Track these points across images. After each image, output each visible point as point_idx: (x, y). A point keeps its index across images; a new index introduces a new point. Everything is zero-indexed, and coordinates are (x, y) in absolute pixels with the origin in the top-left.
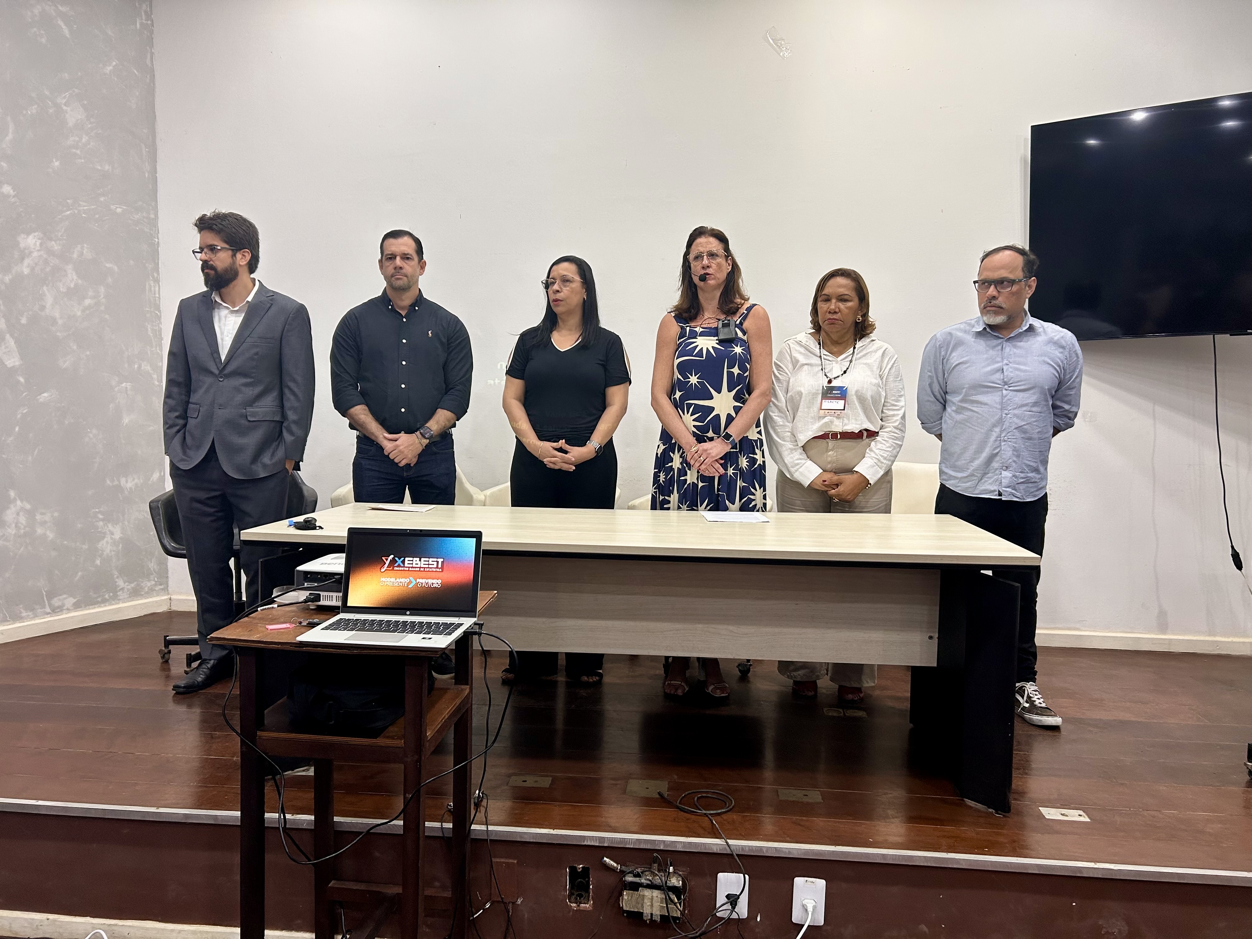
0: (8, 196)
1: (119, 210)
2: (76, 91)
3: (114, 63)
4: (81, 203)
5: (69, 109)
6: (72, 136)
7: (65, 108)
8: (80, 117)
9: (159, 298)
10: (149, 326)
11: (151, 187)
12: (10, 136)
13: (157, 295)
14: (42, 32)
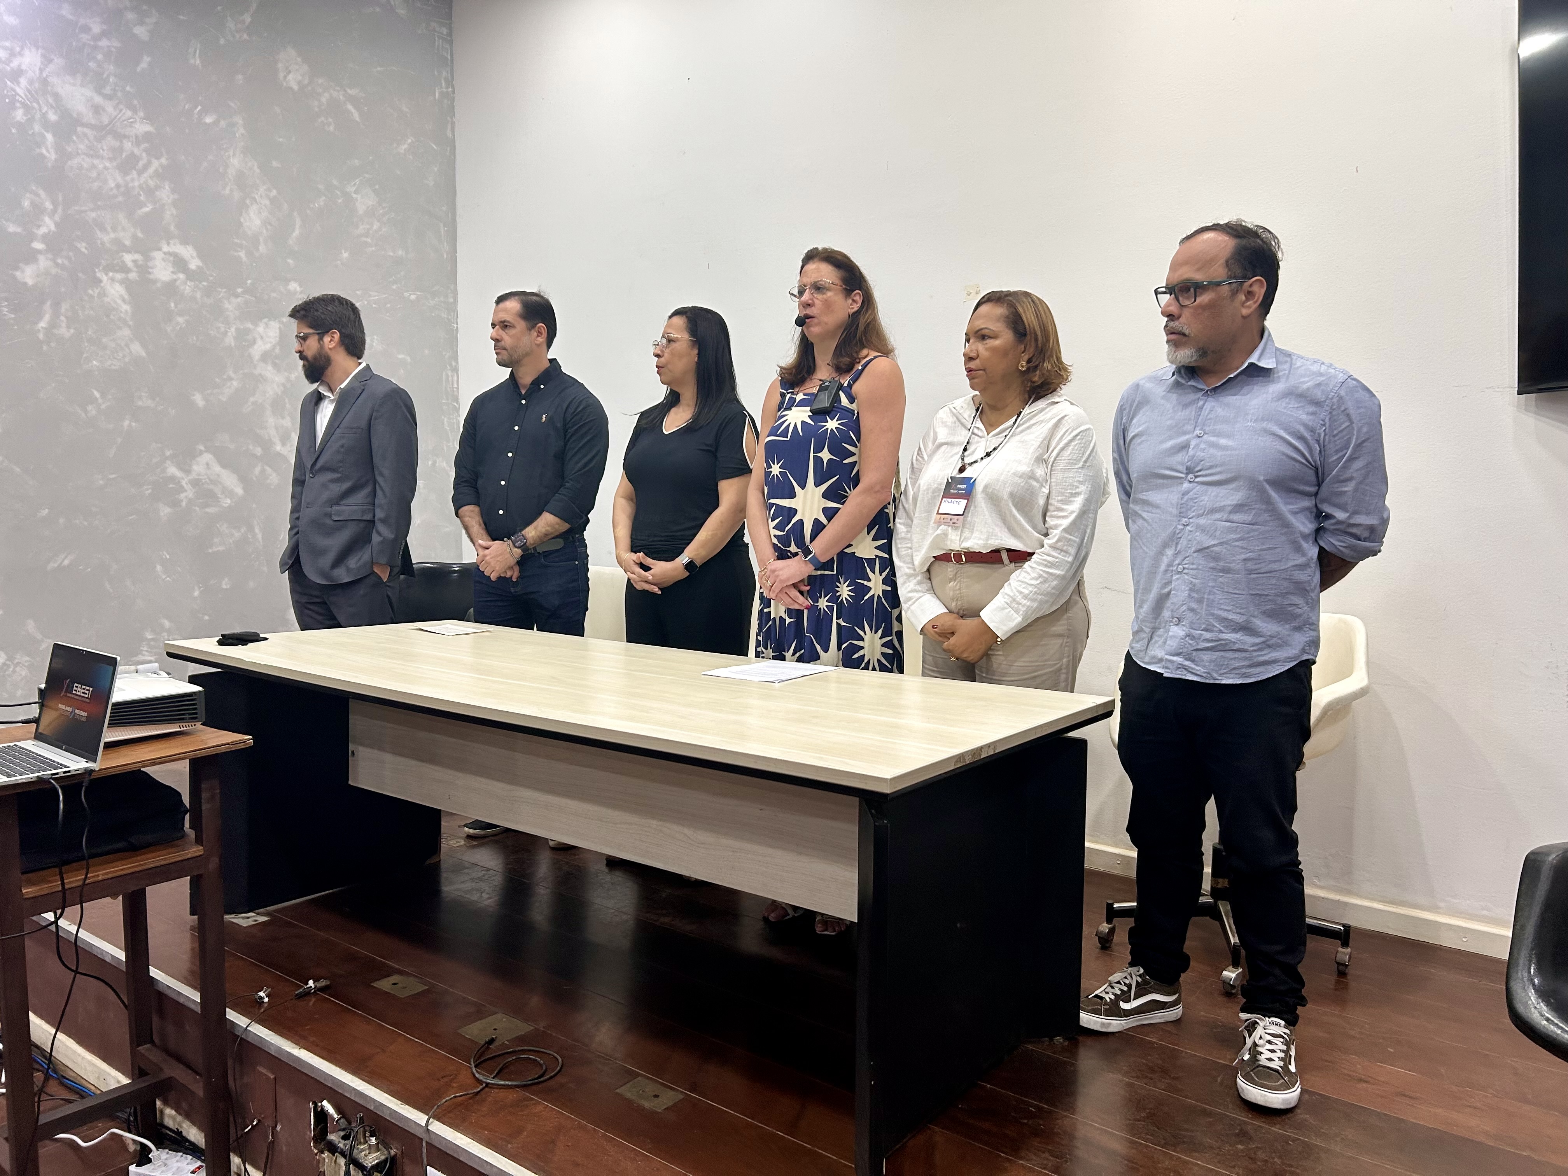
0: (295, 293)
1: (413, 297)
2: (367, 176)
3: (410, 141)
4: (371, 293)
5: (359, 197)
6: (362, 224)
7: (354, 196)
8: (371, 203)
9: (458, 388)
10: (446, 419)
11: (449, 268)
12: (297, 232)
13: (455, 386)
14: (330, 120)
